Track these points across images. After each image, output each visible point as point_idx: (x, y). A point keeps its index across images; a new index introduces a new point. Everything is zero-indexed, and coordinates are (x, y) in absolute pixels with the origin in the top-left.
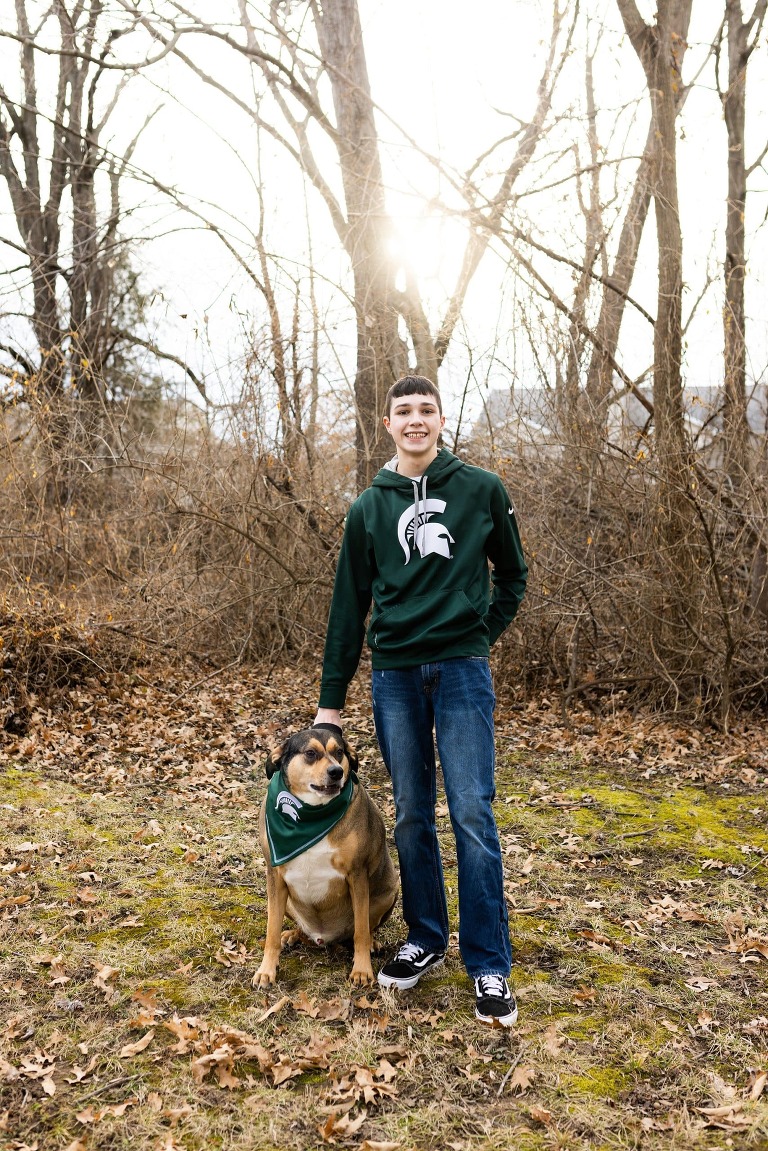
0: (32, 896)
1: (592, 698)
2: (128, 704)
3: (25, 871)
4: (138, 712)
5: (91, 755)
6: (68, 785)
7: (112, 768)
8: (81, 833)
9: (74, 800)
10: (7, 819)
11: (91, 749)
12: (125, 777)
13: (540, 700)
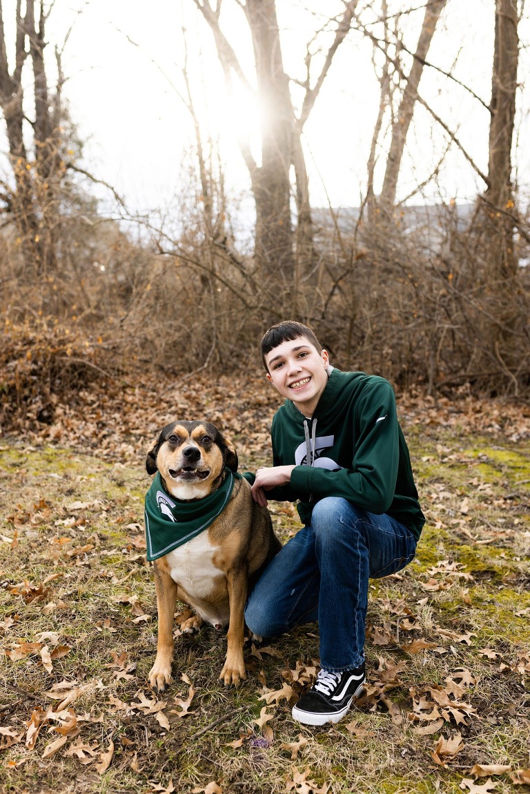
0: (94, 544)
1: (447, 390)
2: (124, 400)
3: (83, 524)
4: (132, 405)
5: (104, 436)
6: (94, 458)
7: (124, 445)
8: (116, 493)
9: (102, 469)
10: (56, 484)
11: (104, 432)
12: (135, 452)
13: (410, 392)
